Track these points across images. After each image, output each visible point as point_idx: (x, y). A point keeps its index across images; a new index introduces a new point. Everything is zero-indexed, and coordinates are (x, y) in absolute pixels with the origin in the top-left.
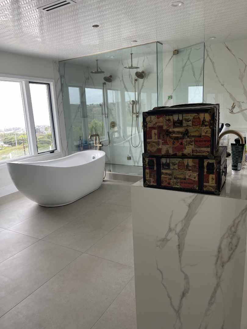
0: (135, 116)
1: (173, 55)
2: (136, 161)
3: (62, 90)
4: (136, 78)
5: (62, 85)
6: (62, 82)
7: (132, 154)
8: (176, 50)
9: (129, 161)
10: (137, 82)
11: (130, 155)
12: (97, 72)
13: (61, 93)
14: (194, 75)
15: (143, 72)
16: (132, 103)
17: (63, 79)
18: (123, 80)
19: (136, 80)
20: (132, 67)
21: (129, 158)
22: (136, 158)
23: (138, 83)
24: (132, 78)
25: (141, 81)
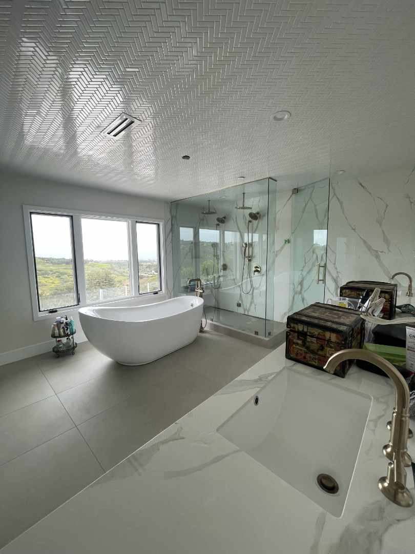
0: (247, 260)
1: (293, 194)
2: (246, 309)
3: (172, 230)
4: (250, 219)
5: (172, 225)
6: (173, 222)
7: (242, 302)
8: (295, 189)
9: (239, 308)
10: (250, 224)
11: (240, 302)
12: (210, 213)
13: (171, 233)
14: (317, 217)
15: (258, 213)
16: (244, 245)
17: (174, 220)
18: (236, 221)
19: (250, 221)
20: (244, 208)
21: (239, 305)
22: (246, 306)
23: (252, 224)
24: (246, 219)
25: (255, 222)
